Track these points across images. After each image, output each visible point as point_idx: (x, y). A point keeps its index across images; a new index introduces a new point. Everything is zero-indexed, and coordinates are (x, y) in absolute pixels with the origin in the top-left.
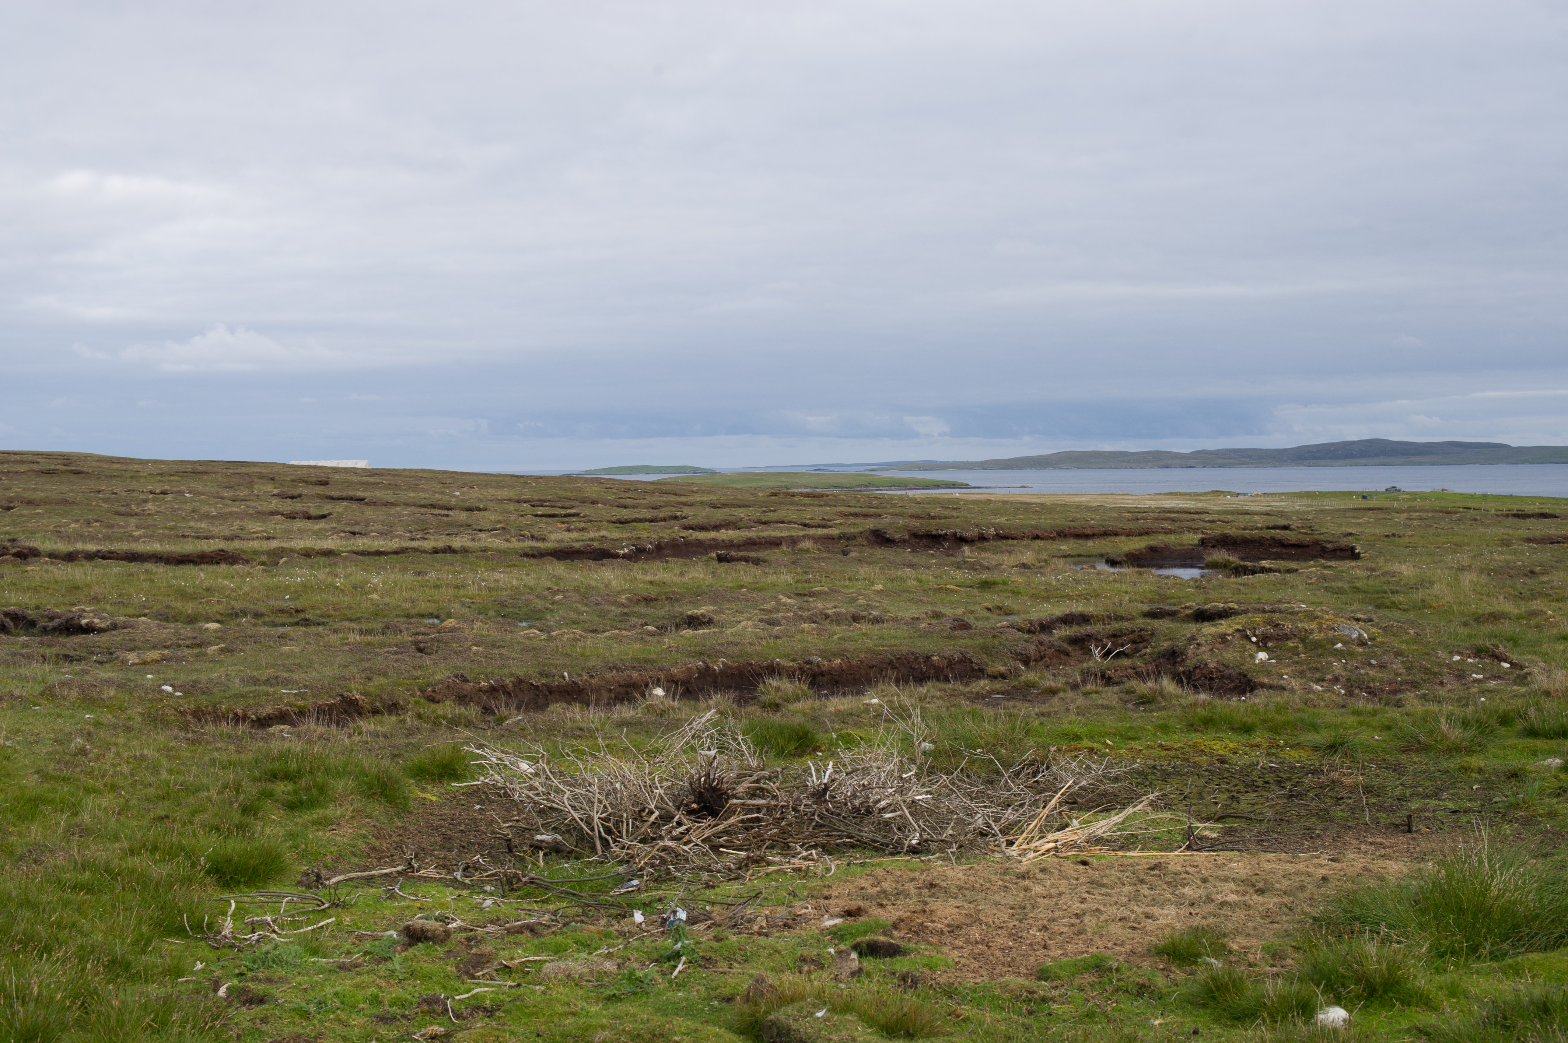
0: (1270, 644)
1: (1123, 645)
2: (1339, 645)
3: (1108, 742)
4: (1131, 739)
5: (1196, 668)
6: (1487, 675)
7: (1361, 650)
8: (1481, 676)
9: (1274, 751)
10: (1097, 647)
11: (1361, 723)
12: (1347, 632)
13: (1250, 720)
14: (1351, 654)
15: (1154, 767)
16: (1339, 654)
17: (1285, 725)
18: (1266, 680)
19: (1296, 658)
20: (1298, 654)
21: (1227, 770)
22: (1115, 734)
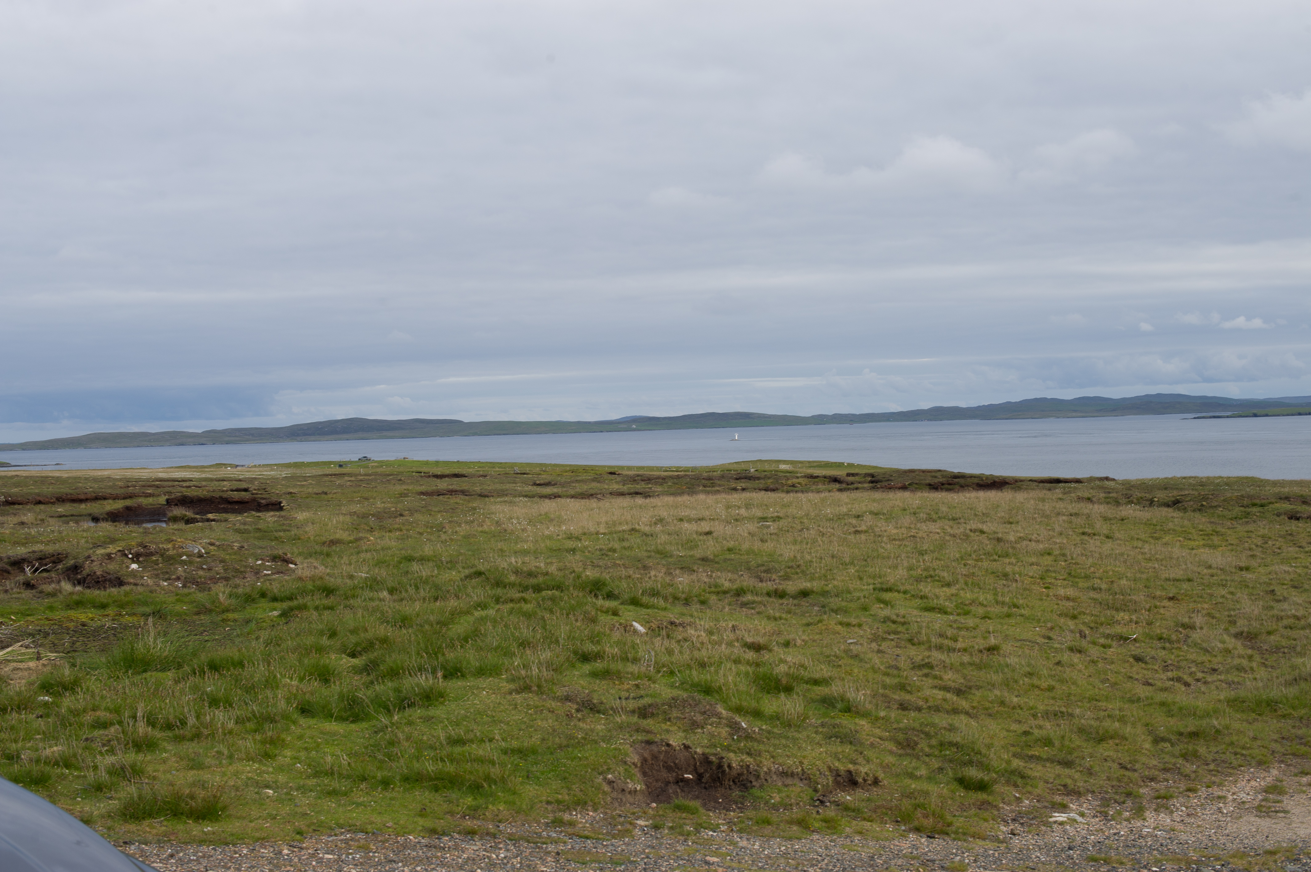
0: (141, 559)
1: (46, 565)
2: (184, 557)
3: (13, 617)
4: (28, 615)
5: (88, 575)
6: (274, 571)
7: (198, 560)
8: (270, 572)
9: (117, 617)
10: (28, 567)
11: (178, 601)
12: (191, 549)
13: (106, 601)
14: (191, 563)
15: (40, 631)
16: (184, 563)
17: (127, 603)
18: (132, 581)
19: (156, 567)
20: (158, 564)
21: (86, 630)
22: (18, 613)
